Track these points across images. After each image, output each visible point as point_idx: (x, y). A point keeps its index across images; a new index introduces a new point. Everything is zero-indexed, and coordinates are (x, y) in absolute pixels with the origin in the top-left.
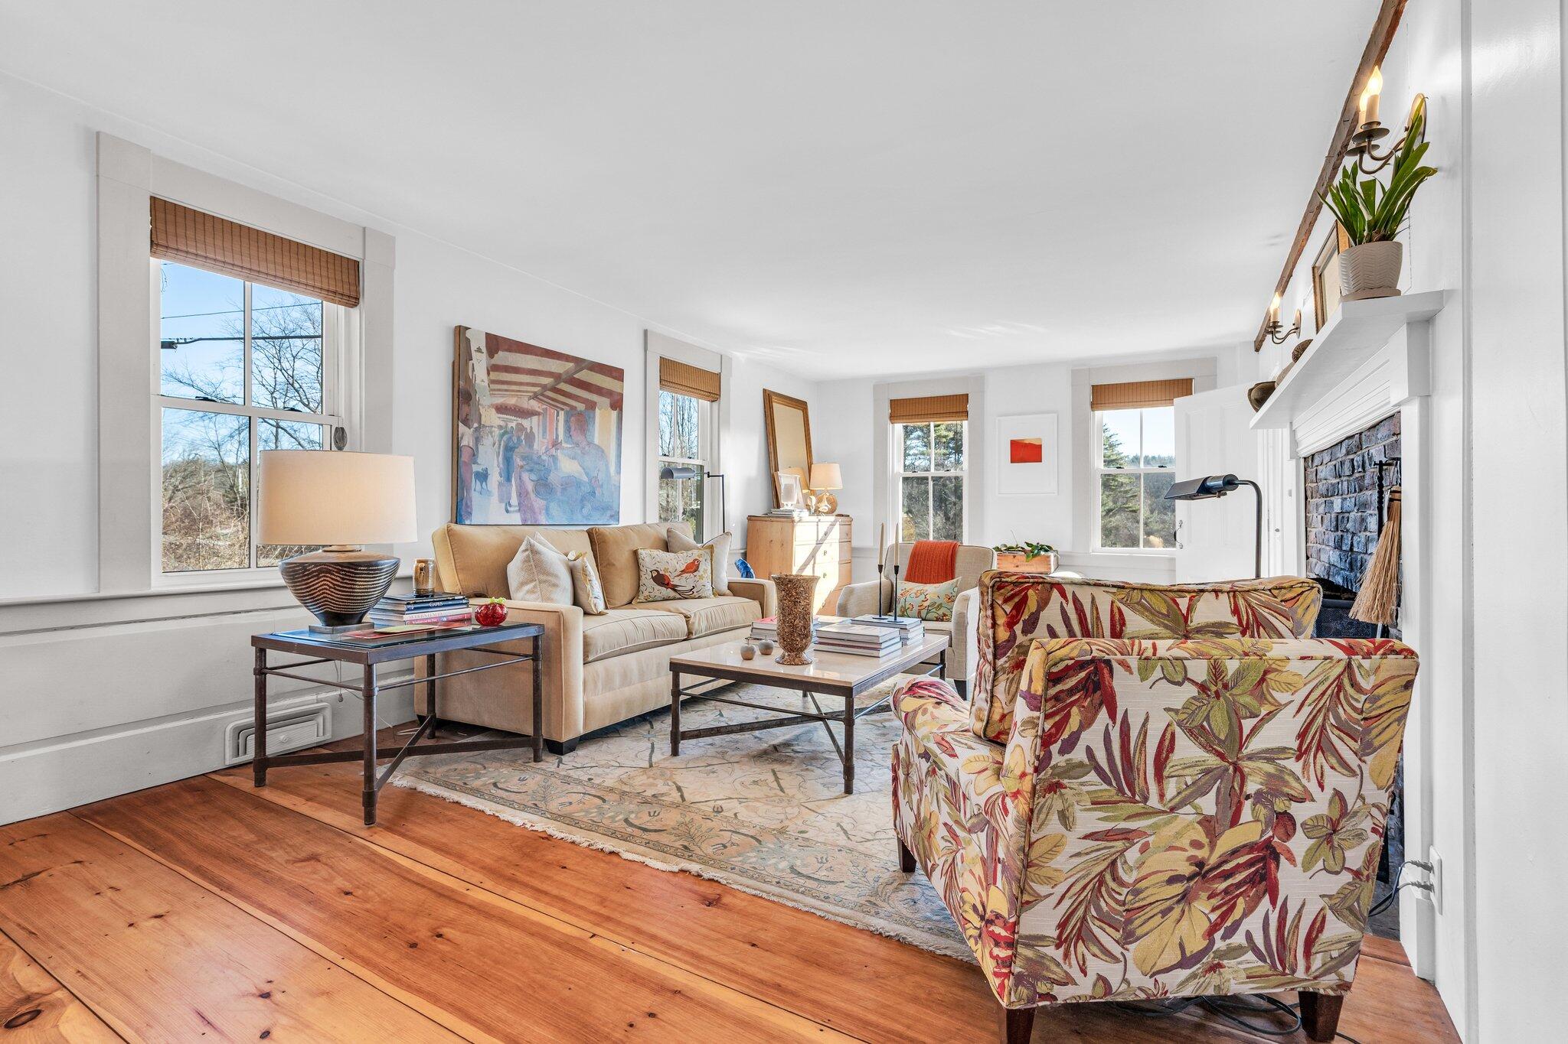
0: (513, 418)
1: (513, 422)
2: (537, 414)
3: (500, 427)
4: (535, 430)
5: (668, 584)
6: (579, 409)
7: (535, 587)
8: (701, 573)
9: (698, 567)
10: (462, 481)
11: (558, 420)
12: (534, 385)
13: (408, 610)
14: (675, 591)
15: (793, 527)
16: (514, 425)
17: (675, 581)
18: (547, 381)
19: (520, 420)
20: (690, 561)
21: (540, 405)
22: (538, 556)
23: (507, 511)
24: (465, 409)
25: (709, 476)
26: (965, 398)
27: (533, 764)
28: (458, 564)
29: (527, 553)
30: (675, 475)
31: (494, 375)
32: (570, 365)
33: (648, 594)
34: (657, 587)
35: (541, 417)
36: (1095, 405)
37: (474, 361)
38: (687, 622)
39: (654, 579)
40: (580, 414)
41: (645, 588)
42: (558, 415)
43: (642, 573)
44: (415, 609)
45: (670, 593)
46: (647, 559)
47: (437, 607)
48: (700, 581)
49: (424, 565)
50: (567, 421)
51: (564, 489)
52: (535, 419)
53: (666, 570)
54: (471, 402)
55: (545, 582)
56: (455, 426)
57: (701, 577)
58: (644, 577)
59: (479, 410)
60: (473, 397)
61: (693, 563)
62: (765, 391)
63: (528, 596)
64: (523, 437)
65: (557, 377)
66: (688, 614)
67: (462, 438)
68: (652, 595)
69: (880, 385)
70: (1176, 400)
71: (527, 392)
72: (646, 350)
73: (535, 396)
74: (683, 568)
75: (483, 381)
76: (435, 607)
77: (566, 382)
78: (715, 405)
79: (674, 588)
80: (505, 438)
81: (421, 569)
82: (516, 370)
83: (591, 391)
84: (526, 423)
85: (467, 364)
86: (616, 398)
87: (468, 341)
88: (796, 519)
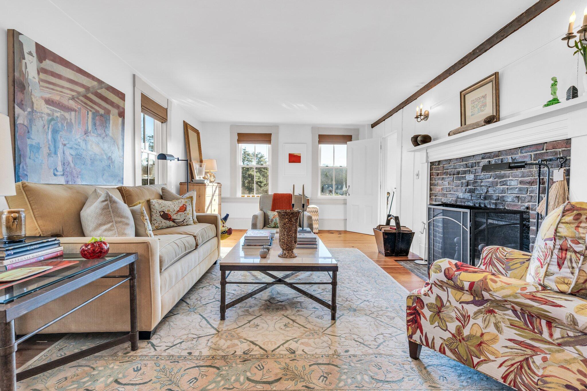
0: (58, 110)
1: (58, 113)
2: (75, 111)
3: (49, 115)
4: (73, 121)
5: (170, 219)
6: (100, 113)
7: (112, 226)
8: (188, 212)
9: (186, 208)
10: (19, 150)
11: (88, 117)
12: (72, 90)
13: (8, 255)
14: (174, 222)
15: (205, 188)
16: (58, 114)
17: (174, 217)
18: (81, 90)
19: (62, 113)
20: (181, 205)
21: (76, 105)
22: (114, 204)
23: (55, 175)
24: (19, 96)
25: (178, 160)
26: (270, 135)
27: (132, 353)
28: (36, 213)
29: (106, 203)
30: (167, 158)
31: (43, 76)
32: (95, 83)
33: (158, 225)
34: (164, 221)
35: (77, 113)
36: (320, 142)
37: (26, 60)
38: (195, 239)
39: (162, 216)
40: (102, 115)
41: (156, 222)
42: (88, 114)
43: (153, 213)
44: (15, 254)
45: (172, 223)
46: (156, 205)
47: (35, 249)
48: (188, 216)
49: (17, 215)
50: (93, 119)
51: (92, 163)
52: (73, 113)
53: (169, 211)
54: (25, 92)
55: (120, 222)
56: (11, 107)
57: (188, 214)
58: (155, 215)
59: (32, 99)
60: (27, 87)
61: (183, 206)
62: (184, 121)
63: (106, 233)
64: (65, 125)
65: (87, 89)
66: (195, 234)
67: (18, 118)
68: (160, 225)
69: (233, 126)
70: (348, 142)
71: (67, 94)
72: (134, 86)
73: (73, 98)
74: (178, 209)
75: (34, 78)
76: (32, 249)
77: (92, 93)
78: (164, 125)
79: (174, 221)
80: (52, 123)
81: (15, 219)
82: (59, 77)
83: (107, 103)
84: (67, 115)
85: (20, 61)
86: (122, 110)
87: (21, 44)
88: (207, 184)
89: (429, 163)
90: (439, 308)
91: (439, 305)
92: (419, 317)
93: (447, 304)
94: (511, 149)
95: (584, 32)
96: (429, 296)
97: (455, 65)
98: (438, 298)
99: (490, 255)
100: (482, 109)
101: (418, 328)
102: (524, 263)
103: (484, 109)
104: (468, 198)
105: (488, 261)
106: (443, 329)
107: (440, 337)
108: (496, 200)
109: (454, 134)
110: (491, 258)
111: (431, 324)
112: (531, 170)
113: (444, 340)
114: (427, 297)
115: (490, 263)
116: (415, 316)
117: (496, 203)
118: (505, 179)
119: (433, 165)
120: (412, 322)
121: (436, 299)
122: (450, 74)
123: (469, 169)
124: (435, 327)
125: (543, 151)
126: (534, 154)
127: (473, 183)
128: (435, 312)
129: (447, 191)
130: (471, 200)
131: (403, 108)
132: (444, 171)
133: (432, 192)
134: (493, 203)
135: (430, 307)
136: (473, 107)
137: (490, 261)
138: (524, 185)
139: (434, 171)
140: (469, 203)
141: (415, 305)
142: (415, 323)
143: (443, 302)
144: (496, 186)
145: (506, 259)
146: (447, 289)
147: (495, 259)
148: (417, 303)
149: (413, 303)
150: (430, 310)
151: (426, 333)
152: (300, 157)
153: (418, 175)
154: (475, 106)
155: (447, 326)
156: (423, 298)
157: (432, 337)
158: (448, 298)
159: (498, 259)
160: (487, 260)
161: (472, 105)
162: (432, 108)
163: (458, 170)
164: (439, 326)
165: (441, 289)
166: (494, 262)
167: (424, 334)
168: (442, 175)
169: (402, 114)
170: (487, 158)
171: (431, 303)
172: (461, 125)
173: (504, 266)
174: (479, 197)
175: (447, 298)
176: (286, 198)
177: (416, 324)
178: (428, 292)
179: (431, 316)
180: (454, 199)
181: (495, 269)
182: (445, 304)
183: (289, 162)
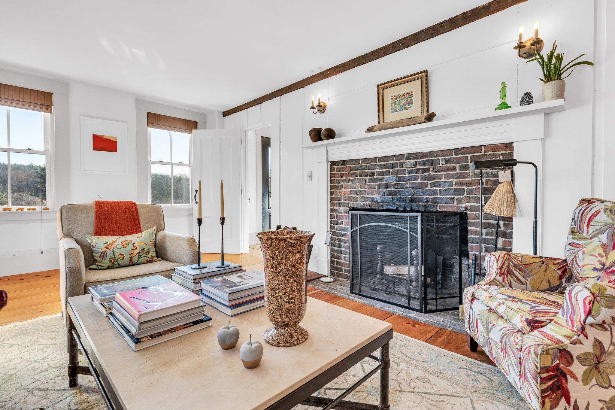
89: (329, 163)
90: (597, 358)
91: (598, 354)
92: (563, 380)
93: (610, 349)
94: (442, 151)
95: (536, 44)
96: (581, 343)
97: (367, 55)
98: (597, 343)
99: (506, 263)
100: (407, 106)
101: (561, 397)
102: (541, 266)
103: (409, 107)
104: (389, 201)
105: (506, 271)
106: (604, 386)
107: (599, 400)
108: (426, 202)
109: (380, 130)
110: (508, 266)
111: (584, 385)
112: (468, 171)
113: (606, 402)
114: (578, 345)
115: (508, 273)
116: (558, 379)
117: (426, 205)
118: (437, 181)
119: (335, 165)
120: (551, 390)
121: (594, 346)
122: (359, 64)
123: (388, 170)
124: (591, 387)
125: (481, 154)
126: (471, 156)
127: (395, 185)
128: (592, 365)
129: (357, 195)
130: (392, 203)
131: (281, 96)
132: (352, 172)
133: (334, 196)
134: (423, 205)
135: (582, 360)
136: (394, 103)
137: (508, 270)
138: (459, 186)
139: (336, 172)
140: (390, 207)
141: (557, 362)
142: (558, 390)
143: (604, 347)
144: (425, 188)
145: (523, 266)
146: (610, 327)
147: (513, 267)
148: (560, 358)
149: (553, 361)
150: (584, 363)
151: (576, 400)
152: (115, 143)
153: (310, 176)
154: (397, 103)
155: (610, 380)
156: (571, 348)
157: (586, 404)
158: (612, 339)
159: (516, 266)
160: (503, 270)
161: (393, 101)
162: (330, 100)
163: (372, 171)
164: (598, 384)
165: (600, 328)
166: (512, 271)
167: (572, 403)
168: (349, 177)
169: (280, 103)
170: (413, 159)
171: (585, 353)
172: (379, 123)
173: (523, 274)
174: (404, 200)
175: (610, 340)
176: (126, 208)
177: (560, 391)
178: (579, 338)
179: (585, 373)
180: (368, 203)
181: (515, 278)
182: (606, 349)
183: (95, 149)
